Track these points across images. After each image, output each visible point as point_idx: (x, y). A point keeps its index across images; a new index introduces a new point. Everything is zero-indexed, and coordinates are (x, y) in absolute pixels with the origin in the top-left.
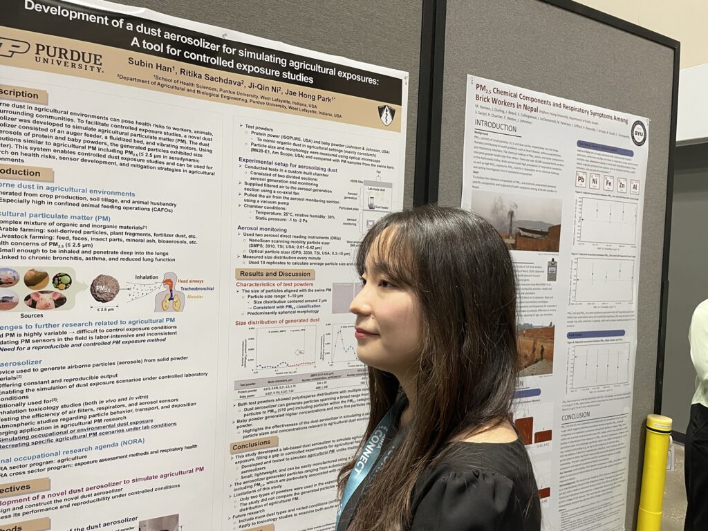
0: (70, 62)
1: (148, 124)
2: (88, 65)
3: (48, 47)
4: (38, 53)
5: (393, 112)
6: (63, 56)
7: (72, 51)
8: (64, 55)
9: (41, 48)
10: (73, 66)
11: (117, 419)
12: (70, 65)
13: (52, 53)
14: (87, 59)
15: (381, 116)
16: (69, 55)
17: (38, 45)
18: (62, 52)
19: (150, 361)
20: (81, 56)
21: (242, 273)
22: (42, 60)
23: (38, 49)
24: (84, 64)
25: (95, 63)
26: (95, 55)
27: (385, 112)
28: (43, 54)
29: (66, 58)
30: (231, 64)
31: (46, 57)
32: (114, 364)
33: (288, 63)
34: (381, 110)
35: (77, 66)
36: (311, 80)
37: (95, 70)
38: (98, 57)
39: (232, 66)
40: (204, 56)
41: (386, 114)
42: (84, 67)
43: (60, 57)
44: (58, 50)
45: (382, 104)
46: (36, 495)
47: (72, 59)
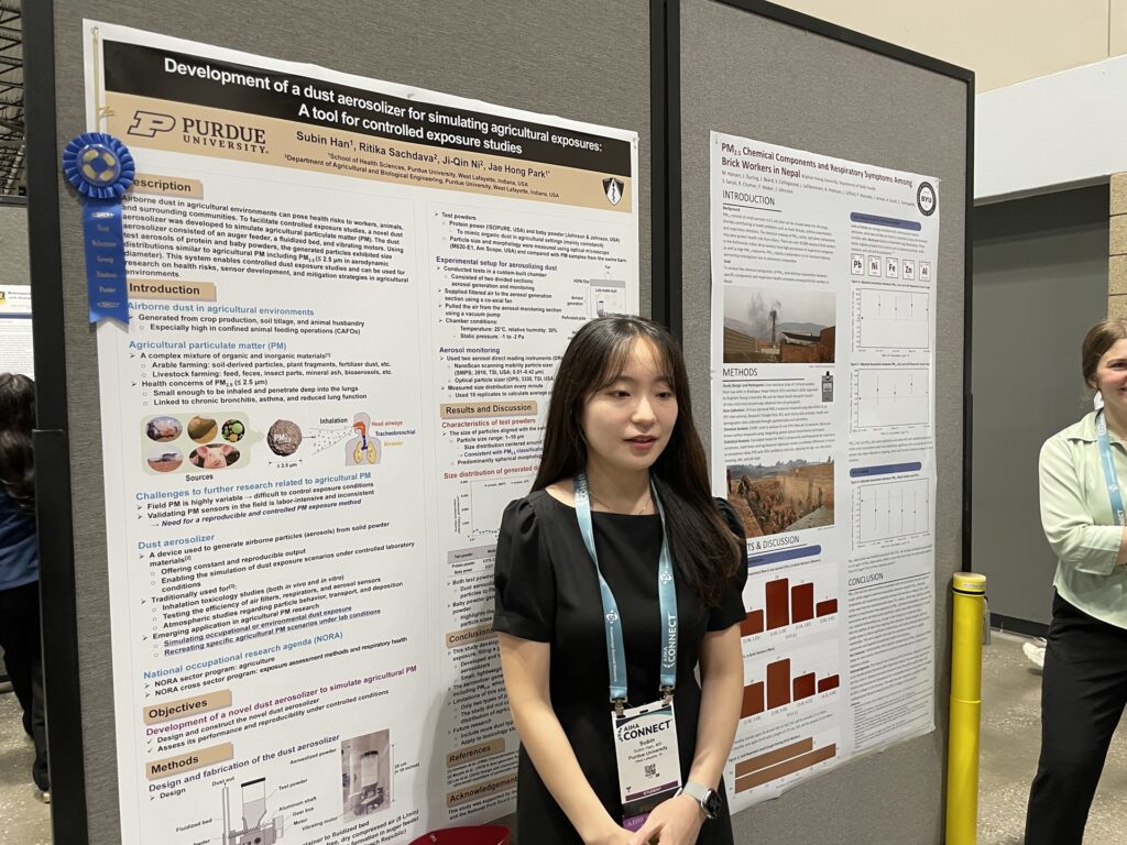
0: (226, 140)
1: (325, 219)
2: (249, 144)
3: (198, 122)
4: (186, 131)
5: (621, 187)
6: (217, 133)
7: (228, 126)
8: (219, 131)
9: (189, 123)
10: (231, 145)
11: (308, 608)
12: (226, 144)
13: (203, 130)
14: (247, 136)
15: (606, 192)
16: (224, 132)
17: (185, 120)
18: (216, 129)
19: (343, 530)
20: (240, 132)
21: (448, 410)
22: (192, 139)
23: (186, 126)
24: (243, 143)
25: (257, 141)
26: (257, 131)
27: (611, 187)
28: (193, 131)
29: (221, 136)
30: (419, 134)
31: (197, 135)
32: (301, 536)
33: (490, 128)
34: (606, 184)
35: (235, 146)
36: (519, 150)
37: (258, 149)
38: (260, 133)
39: (422, 136)
40: (387, 124)
41: (613, 189)
42: (244, 147)
43: (214, 135)
44: (210, 126)
45: (607, 176)
46: (214, 713)
47: (229, 137)
